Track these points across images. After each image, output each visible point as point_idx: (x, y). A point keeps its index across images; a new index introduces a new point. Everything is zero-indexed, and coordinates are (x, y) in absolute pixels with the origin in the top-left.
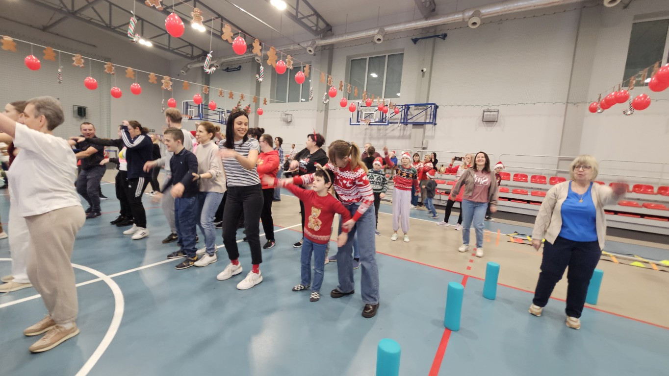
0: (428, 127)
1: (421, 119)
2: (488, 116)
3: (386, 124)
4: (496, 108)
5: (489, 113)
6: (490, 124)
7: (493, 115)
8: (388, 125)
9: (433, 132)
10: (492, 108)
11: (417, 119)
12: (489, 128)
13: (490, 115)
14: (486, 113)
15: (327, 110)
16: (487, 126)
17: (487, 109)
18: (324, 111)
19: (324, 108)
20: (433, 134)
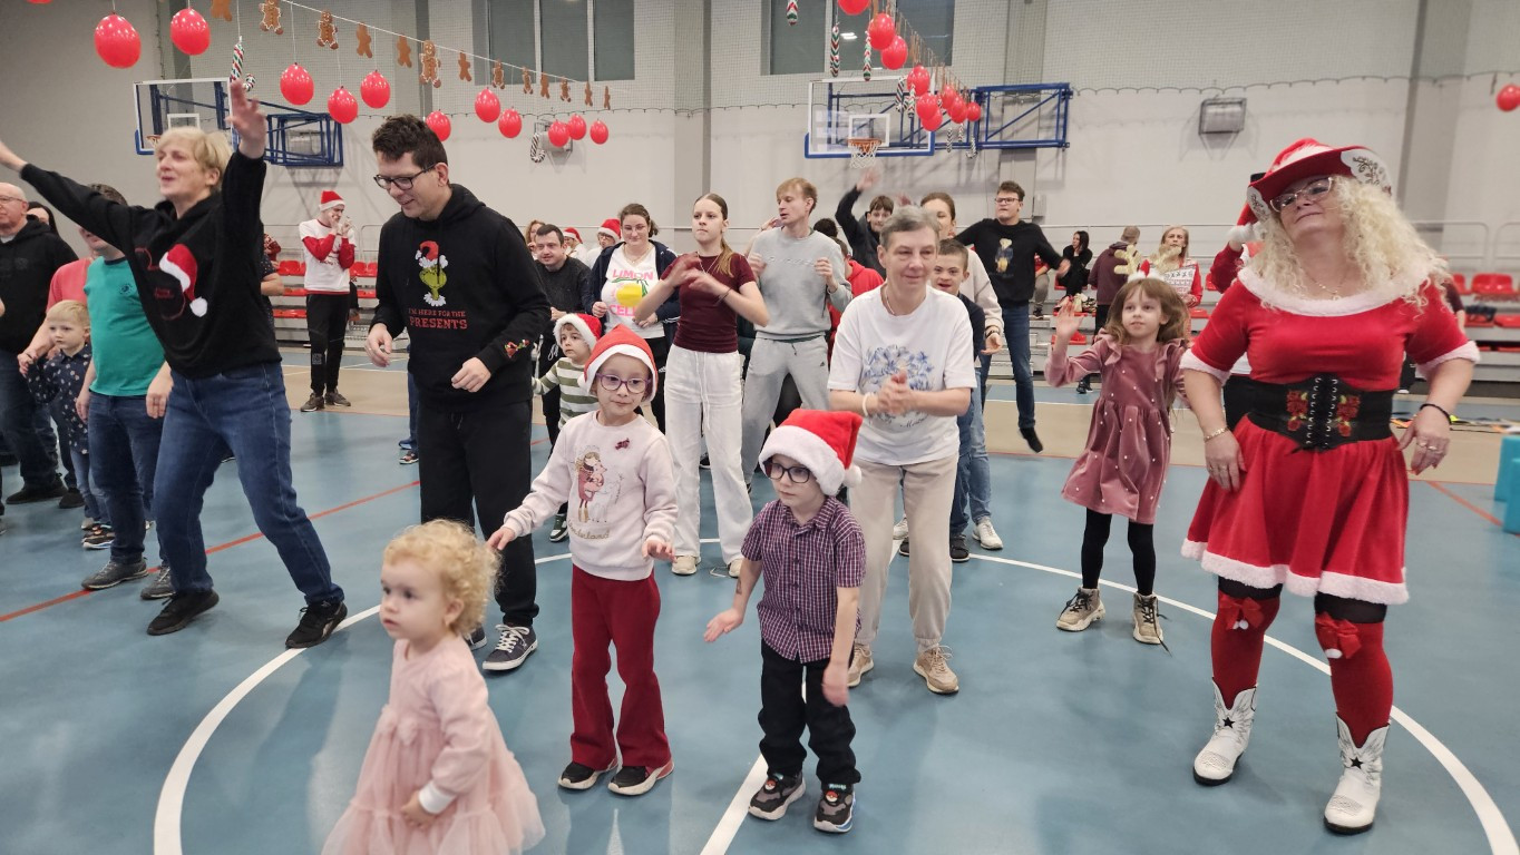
0: (1044, 154)
1: (1027, 134)
2: (1219, 118)
3: (928, 150)
4: (1239, 94)
5: (1219, 110)
6: (1219, 139)
7: (1232, 115)
8: (931, 154)
9: (1060, 169)
10: (1228, 95)
11: (1017, 131)
12: (1218, 152)
13: (1223, 114)
14: (1211, 110)
15: (709, 110)
16: (1212, 147)
17: (1212, 96)
18: (702, 114)
19: (701, 104)
20: (1060, 176)
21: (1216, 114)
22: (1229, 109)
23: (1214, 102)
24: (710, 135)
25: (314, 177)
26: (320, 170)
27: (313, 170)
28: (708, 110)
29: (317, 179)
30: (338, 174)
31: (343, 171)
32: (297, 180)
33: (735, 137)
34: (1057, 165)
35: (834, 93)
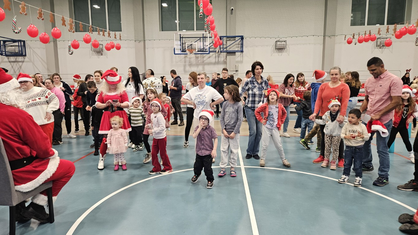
1: (233, 49)
6: (280, 50)
8: (209, 53)
10: (282, 39)
11: (231, 48)
12: (280, 54)
14: (278, 43)
15: (145, 41)
16: (279, 52)
17: (278, 40)
18: (143, 42)
19: (142, 39)
20: (242, 60)
21: (280, 44)
22: (283, 43)
23: (279, 41)
24: (145, 48)
25: (16, 59)
26: (18, 57)
27: (15, 57)
29: (17, 60)
30: (25, 59)
31: (26, 57)
32: (10, 60)
33: (153, 48)
34: (241, 57)
35: (181, 37)
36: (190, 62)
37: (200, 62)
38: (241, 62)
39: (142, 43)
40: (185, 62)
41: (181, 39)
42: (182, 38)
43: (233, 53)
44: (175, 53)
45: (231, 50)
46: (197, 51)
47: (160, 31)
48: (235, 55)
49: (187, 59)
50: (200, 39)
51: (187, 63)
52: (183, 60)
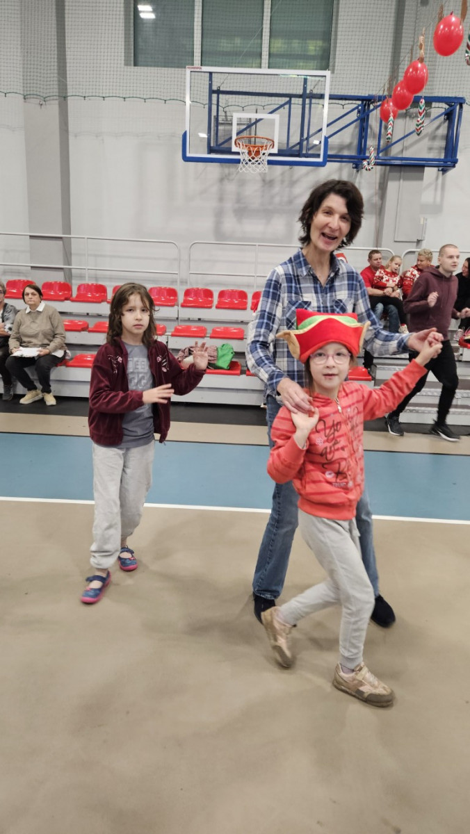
1: (416, 151)
3: (320, 160)
8: (322, 165)
11: (408, 147)
15: (65, 98)
18: (57, 102)
19: (55, 90)
20: (438, 199)
24: (67, 131)
28: (63, 97)
33: (97, 136)
34: (436, 189)
35: (215, 88)
36: (238, 200)
37: (277, 200)
38: (437, 209)
39: (53, 108)
40: (221, 199)
41: (214, 96)
42: (219, 92)
43: (415, 167)
44: (188, 155)
45: (407, 154)
46: (275, 151)
47: (127, 64)
48: (421, 179)
49: (231, 187)
50: (289, 103)
51: (229, 205)
52: (215, 189)
